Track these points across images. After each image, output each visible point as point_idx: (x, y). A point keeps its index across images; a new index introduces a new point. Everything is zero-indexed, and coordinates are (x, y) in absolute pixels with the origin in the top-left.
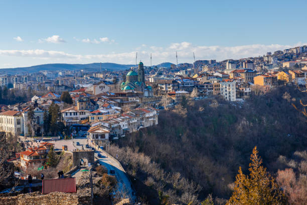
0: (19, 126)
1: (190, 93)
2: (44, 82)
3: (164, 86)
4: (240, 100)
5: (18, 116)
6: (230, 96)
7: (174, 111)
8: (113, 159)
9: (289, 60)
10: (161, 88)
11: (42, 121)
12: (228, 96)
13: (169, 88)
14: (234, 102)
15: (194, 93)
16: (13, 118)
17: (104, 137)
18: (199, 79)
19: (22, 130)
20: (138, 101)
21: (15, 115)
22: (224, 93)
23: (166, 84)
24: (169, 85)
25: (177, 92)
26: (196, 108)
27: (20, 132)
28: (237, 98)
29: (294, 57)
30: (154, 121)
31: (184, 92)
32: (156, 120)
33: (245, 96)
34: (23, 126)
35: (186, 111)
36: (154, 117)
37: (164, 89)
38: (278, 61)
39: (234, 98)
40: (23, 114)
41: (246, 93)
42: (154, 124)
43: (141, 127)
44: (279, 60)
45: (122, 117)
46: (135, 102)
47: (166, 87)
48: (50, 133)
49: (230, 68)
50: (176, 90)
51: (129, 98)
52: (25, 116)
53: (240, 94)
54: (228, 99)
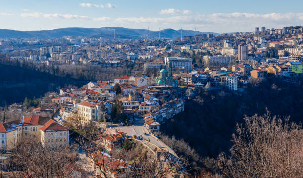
0: (93, 114)
1: (205, 85)
2: (76, 53)
3: (185, 79)
4: (240, 89)
5: (93, 107)
6: (233, 87)
7: (195, 100)
8: (168, 147)
9: (275, 40)
10: (183, 80)
11: (109, 111)
12: (231, 87)
13: (189, 80)
14: (236, 91)
15: (208, 86)
16: (90, 108)
17: (157, 128)
18: (210, 73)
19: (95, 117)
20: (169, 92)
21: (91, 107)
22: (229, 84)
23: (187, 77)
24: (190, 78)
25: (195, 84)
26: (209, 97)
27: (94, 118)
28: (238, 87)
29: (279, 37)
30: (182, 109)
31: (200, 84)
32: (183, 107)
33: (244, 87)
34: (97, 114)
35: (203, 101)
36: (181, 106)
37: (186, 81)
38: (266, 41)
39: (236, 88)
40: (97, 107)
41: (245, 84)
42: (181, 110)
43: (174, 114)
44: (266, 39)
45: (163, 109)
46: (167, 94)
47: (187, 80)
48: (115, 120)
49: (227, 47)
50: (194, 83)
51: (164, 91)
52: (98, 108)
53: (240, 85)
54: (231, 89)
